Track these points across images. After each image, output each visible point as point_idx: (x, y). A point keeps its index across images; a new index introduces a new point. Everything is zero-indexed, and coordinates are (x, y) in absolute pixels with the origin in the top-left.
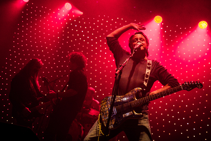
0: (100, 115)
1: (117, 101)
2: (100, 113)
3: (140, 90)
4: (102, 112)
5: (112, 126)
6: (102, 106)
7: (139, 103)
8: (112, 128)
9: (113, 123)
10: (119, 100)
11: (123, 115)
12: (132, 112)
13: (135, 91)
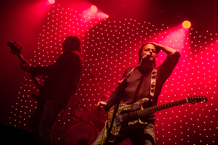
0: (107, 122)
1: (124, 109)
2: (107, 120)
3: (147, 100)
4: (110, 119)
5: (117, 133)
6: (110, 113)
7: (145, 112)
8: (117, 135)
9: (119, 130)
10: (126, 109)
11: (129, 123)
12: (137, 121)
13: (142, 101)
